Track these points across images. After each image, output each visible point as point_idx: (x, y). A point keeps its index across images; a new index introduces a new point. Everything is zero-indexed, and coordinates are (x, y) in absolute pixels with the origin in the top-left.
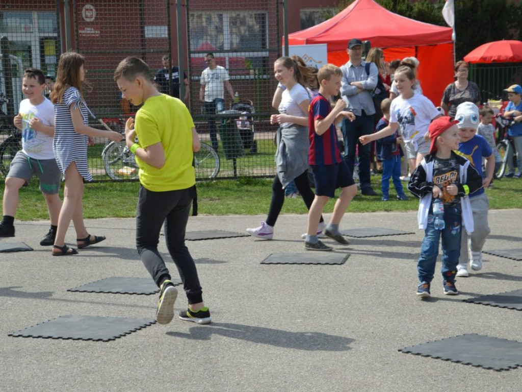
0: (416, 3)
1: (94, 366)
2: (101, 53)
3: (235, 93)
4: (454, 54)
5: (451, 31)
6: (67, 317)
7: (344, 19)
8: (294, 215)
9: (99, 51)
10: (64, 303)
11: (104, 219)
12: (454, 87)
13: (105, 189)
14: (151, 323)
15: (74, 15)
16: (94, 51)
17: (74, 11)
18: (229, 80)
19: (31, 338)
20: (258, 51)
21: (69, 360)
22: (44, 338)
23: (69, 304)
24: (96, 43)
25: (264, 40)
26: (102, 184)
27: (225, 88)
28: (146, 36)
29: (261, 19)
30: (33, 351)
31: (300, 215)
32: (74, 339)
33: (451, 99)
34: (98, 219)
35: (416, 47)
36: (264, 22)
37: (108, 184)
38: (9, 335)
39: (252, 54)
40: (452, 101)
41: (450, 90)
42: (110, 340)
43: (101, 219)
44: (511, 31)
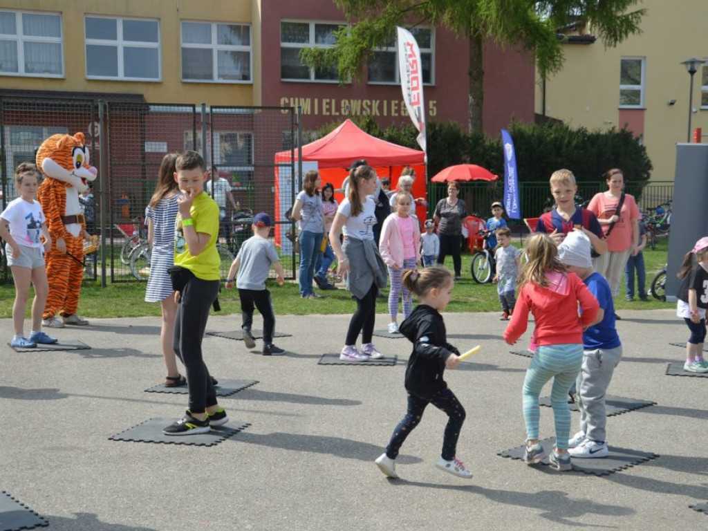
0: (387, 130)
1: (208, 473)
2: (132, 164)
3: (236, 202)
4: (426, 174)
5: (423, 155)
6: (157, 419)
7: (332, 140)
8: (318, 316)
9: (130, 163)
10: (148, 404)
11: (144, 318)
12: (446, 202)
13: (133, 288)
14: (244, 426)
15: (108, 130)
16: (125, 163)
17: (108, 126)
18: (231, 191)
19: (132, 442)
20: (244, 166)
21: (180, 466)
22: (145, 442)
23: (153, 405)
24: (127, 156)
25: (250, 156)
26: (130, 284)
27: (227, 198)
28: (146, 150)
29: (248, 138)
30: (140, 457)
31: (323, 316)
32: (176, 444)
33: (442, 212)
34: (138, 318)
35: (391, 167)
36: (250, 141)
37: (136, 283)
38: (110, 439)
39: (238, 169)
40: (442, 214)
41: (442, 204)
42: (212, 444)
43: (141, 318)
44: (464, 157)
